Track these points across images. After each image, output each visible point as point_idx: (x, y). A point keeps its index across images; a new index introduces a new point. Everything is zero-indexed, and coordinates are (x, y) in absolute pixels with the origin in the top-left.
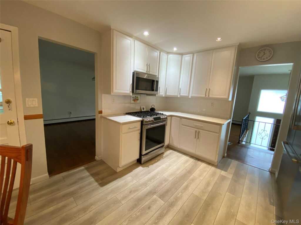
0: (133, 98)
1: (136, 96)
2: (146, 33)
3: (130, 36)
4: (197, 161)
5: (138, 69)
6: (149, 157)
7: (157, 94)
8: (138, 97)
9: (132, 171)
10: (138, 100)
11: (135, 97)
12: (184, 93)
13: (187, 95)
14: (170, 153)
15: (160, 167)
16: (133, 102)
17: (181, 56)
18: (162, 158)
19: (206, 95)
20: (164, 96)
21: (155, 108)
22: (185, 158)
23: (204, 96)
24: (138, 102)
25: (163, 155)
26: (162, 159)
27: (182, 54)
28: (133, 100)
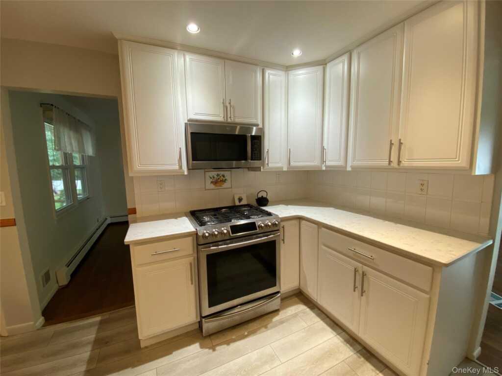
0: (211, 178)
1: (219, 173)
2: (193, 28)
3: (169, 45)
4: (362, 359)
5: (196, 114)
6: (222, 322)
7: (263, 165)
8: (223, 176)
9: (171, 353)
10: (225, 181)
11: (218, 175)
12: (333, 160)
13: (341, 163)
14: (295, 316)
15: (241, 359)
16: (212, 186)
17: (321, 67)
18: (266, 327)
19: (390, 162)
20: (285, 169)
21: (268, 198)
22: (330, 338)
23: (385, 163)
24: (225, 185)
25: (272, 318)
26: (263, 329)
27: (323, 63)
28: (212, 182)
